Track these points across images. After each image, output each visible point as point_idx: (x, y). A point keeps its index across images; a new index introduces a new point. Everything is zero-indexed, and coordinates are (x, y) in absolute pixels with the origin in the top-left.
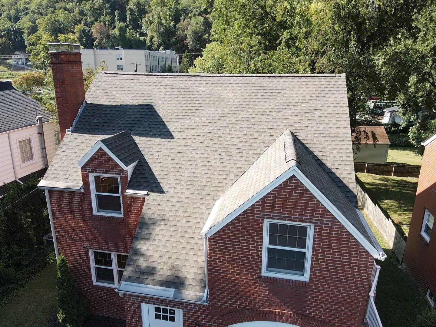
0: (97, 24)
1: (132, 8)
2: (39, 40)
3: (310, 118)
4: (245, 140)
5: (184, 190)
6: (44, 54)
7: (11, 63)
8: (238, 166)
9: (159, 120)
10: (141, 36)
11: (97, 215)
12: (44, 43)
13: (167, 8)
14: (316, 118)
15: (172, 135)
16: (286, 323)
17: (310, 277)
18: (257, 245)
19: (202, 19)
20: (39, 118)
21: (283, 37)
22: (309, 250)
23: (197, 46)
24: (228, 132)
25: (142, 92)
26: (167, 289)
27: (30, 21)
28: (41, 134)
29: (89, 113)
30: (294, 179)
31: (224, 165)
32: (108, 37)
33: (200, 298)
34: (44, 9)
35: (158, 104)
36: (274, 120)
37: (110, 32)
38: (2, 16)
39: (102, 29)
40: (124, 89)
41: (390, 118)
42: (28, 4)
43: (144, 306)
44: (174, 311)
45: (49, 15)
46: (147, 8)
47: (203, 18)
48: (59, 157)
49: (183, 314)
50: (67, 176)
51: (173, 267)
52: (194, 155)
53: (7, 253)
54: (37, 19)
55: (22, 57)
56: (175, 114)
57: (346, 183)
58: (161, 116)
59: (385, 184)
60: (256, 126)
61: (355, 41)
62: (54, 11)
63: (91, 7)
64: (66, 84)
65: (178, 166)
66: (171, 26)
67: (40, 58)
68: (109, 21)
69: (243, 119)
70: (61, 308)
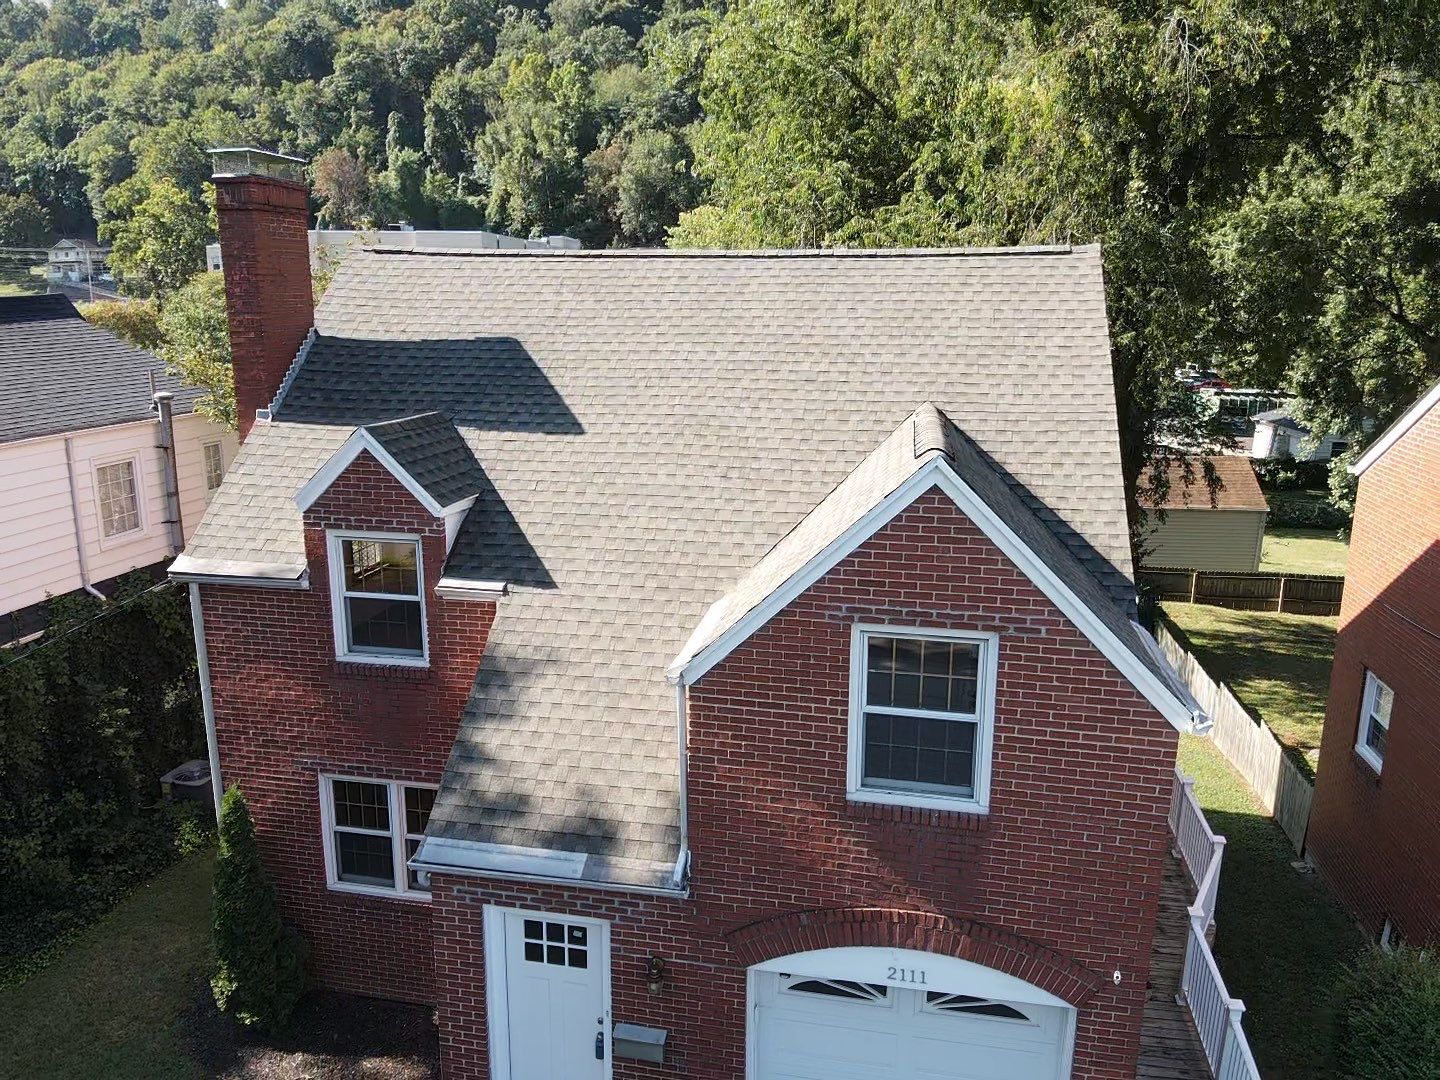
0: (329, 153)
1: (442, 105)
2: (140, 202)
3: (994, 370)
4: (798, 436)
5: (614, 580)
6: (157, 247)
7: (45, 276)
8: (780, 506)
9: (539, 382)
10: (470, 194)
11: (348, 663)
12: (156, 210)
13: (554, 105)
14: (1012, 369)
15: (579, 425)
16: (924, 949)
17: (991, 798)
18: (832, 702)
19: (665, 140)
20: (162, 398)
21: (917, 164)
22: (985, 716)
23: (650, 224)
24: (748, 412)
25: (488, 305)
26: (564, 854)
27: (109, 140)
28: (166, 449)
29: (326, 363)
30: (937, 497)
31: (736, 505)
32: (364, 196)
33: (663, 877)
34: (155, 104)
35: (536, 338)
36: (888, 378)
37: (371, 180)
38: (20, 125)
39: (346, 168)
40: (430, 296)
41: (1274, 441)
42: (105, 86)
43: (492, 915)
44: (584, 930)
45: (174, 123)
46: (490, 106)
47: (669, 136)
48: (235, 490)
49: (612, 933)
50: (258, 544)
51: (584, 792)
52: (644, 479)
53: (48, 816)
54: (131, 137)
55: (81, 257)
56: (587, 366)
57: (1100, 550)
58: (545, 371)
59: (1254, 635)
60: (833, 396)
61: (1143, 181)
62: (189, 111)
63: (310, 102)
64: (259, 272)
65: (595, 511)
66: (567, 163)
67: (142, 260)
68: (366, 146)
69: (793, 377)
70: (224, 960)
